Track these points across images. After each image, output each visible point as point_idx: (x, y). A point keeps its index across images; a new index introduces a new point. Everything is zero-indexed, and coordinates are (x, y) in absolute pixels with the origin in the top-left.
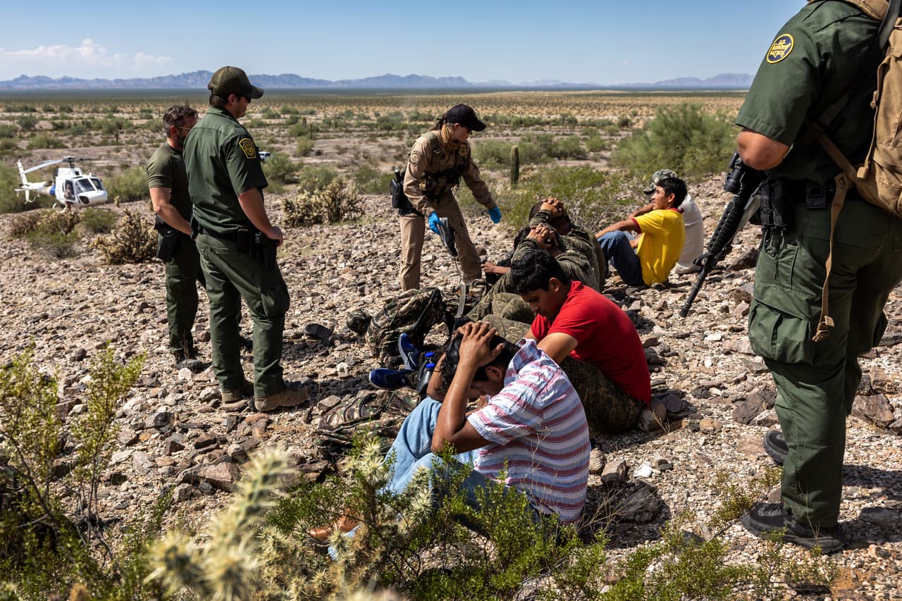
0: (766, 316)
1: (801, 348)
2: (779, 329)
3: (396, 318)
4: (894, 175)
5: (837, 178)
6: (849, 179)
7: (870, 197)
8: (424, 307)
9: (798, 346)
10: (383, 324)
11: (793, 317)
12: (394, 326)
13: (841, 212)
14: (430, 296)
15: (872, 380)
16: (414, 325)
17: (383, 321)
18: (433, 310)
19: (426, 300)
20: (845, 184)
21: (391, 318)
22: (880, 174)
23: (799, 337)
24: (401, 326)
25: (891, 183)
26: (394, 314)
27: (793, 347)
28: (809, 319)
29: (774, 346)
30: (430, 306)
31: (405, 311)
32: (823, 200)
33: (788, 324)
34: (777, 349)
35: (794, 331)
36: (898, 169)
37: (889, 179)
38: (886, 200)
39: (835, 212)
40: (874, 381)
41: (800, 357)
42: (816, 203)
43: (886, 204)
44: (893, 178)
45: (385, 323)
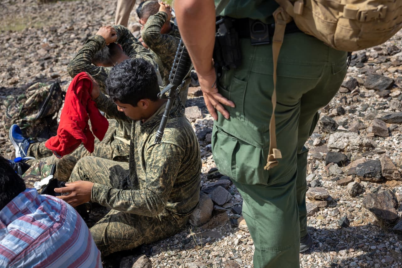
0: (226, 141)
1: (256, 173)
2: (237, 155)
3: (23, 109)
4: (328, 9)
5: (275, 14)
6: (287, 13)
7: (308, 30)
8: (44, 99)
9: (254, 172)
10: (13, 114)
11: (249, 144)
12: (22, 116)
13: (282, 48)
14: (49, 89)
15: (383, 169)
16: (38, 114)
17: (14, 112)
18: (53, 100)
19: (46, 93)
20: (283, 20)
21: (19, 109)
22: (316, 8)
23: (254, 164)
24: (28, 115)
25: (326, 18)
26: (22, 106)
27: (249, 172)
28: (262, 147)
29: (234, 170)
30: (50, 98)
31: (29, 104)
32: (267, 36)
33: (244, 150)
34: (237, 174)
35: (249, 157)
36: (332, 3)
37: (324, 14)
38: (323, 35)
39: (276, 48)
40: (384, 170)
41: (256, 180)
42: (260, 39)
43: (324, 38)
44: (328, 13)
45: (15, 113)
